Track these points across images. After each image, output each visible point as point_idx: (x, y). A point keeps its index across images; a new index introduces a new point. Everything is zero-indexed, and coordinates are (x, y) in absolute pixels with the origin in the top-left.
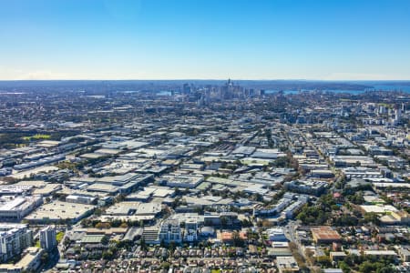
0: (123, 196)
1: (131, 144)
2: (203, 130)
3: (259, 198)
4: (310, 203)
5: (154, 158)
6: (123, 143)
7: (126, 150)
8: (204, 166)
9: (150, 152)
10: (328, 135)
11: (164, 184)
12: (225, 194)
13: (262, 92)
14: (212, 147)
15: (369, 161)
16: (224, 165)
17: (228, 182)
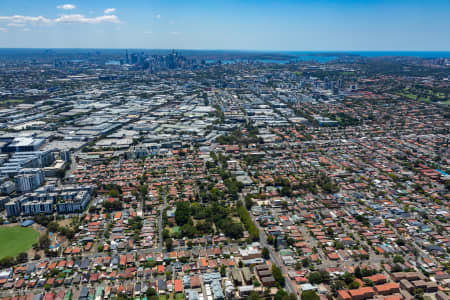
0: (104, 136)
1: (97, 105)
2: (154, 94)
3: (195, 133)
4: (226, 134)
5: (118, 114)
6: (90, 105)
7: (95, 109)
8: (158, 118)
9: (115, 111)
10: (248, 96)
11: (131, 129)
12: (174, 133)
13: (203, 62)
14: (163, 105)
15: (271, 112)
16: (172, 117)
17: (175, 126)
